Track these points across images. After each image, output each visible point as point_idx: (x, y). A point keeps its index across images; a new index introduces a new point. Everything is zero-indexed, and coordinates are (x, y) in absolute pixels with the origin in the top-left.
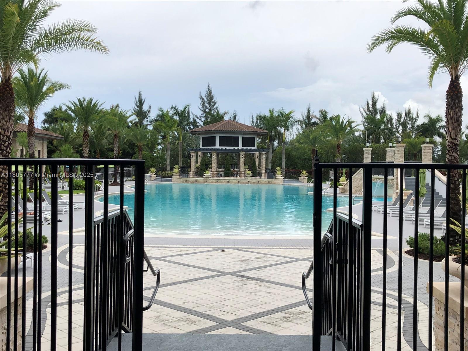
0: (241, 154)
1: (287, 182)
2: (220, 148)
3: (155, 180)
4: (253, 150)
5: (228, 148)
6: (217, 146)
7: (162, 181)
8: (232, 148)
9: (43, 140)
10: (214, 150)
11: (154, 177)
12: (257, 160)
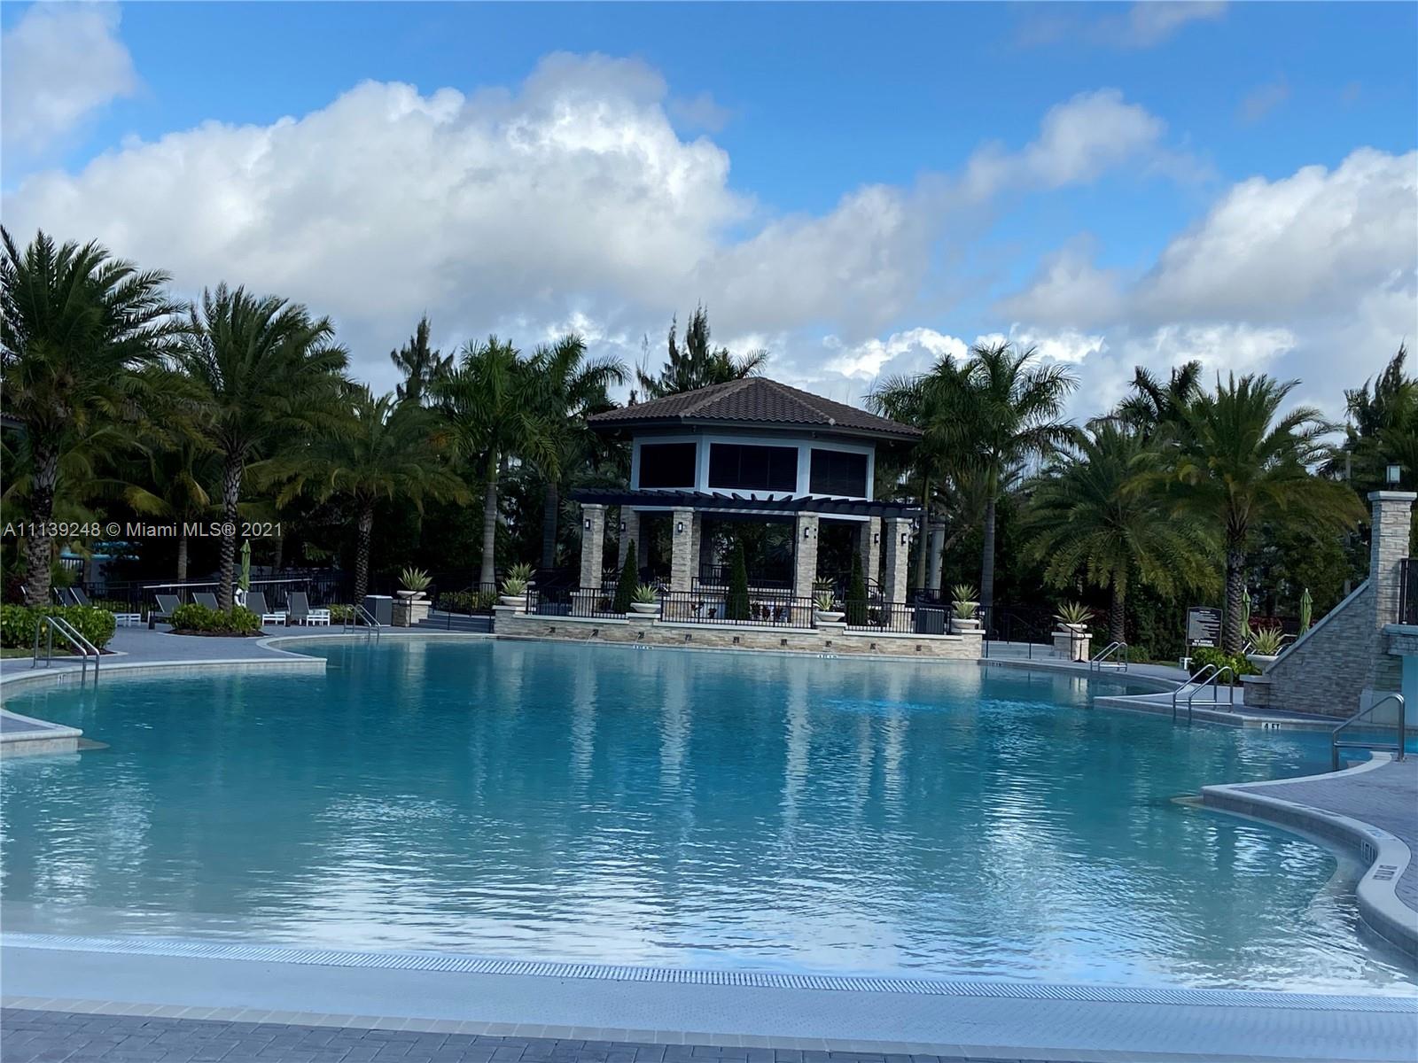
0: (803, 523)
1: (1000, 652)
2: (713, 491)
6: (702, 486)
7: (451, 626)
10: (686, 500)
11: (419, 609)
12: (874, 554)
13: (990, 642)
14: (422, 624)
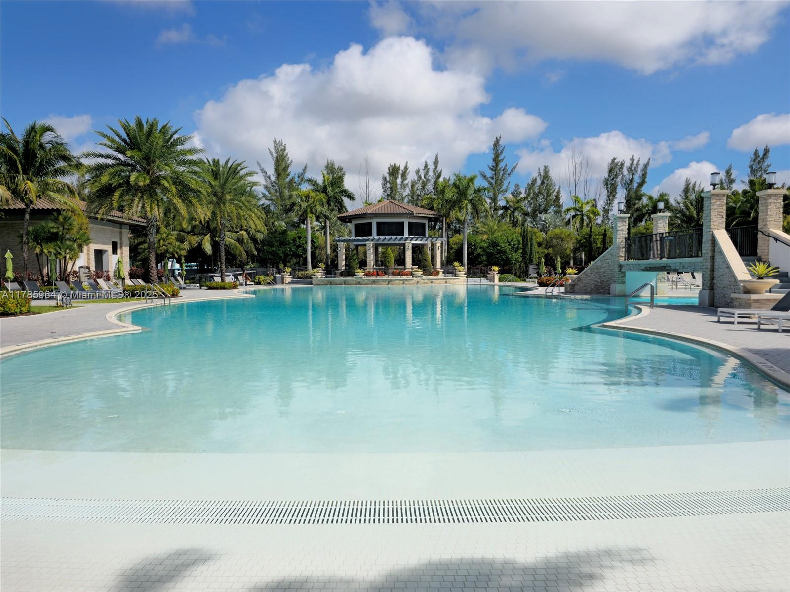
0: (407, 245)
1: (471, 282)
2: (378, 237)
4: (424, 240)
5: (389, 237)
6: (375, 236)
7: (298, 283)
8: (394, 237)
9: (121, 228)
10: (370, 240)
11: (288, 279)
12: (429, 253)
13: (468, 279)
14: (290, 283)
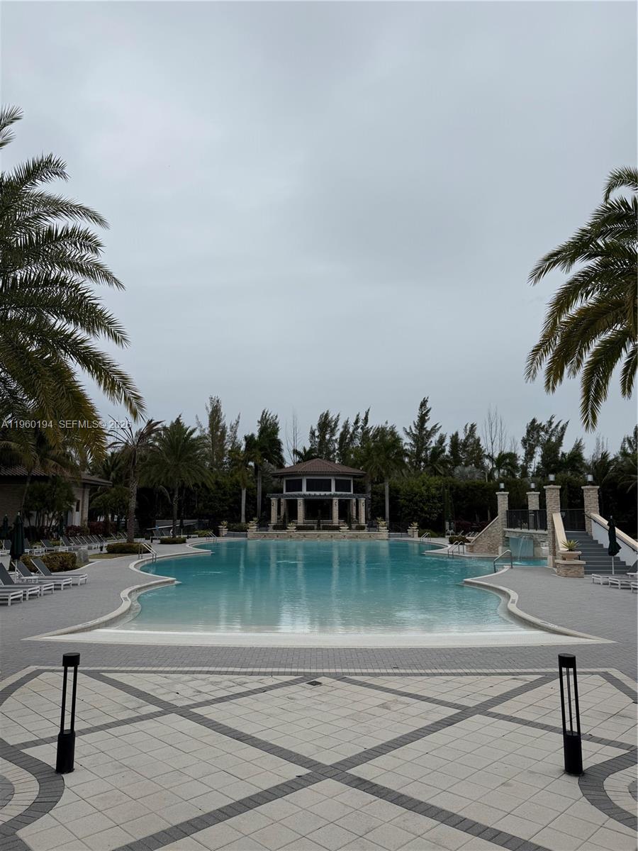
0: (334, 501)
1: (393, 536)
2: (308, 493)
3: (226, 536)
4: (349, 496)
5: (318, 493)
6: (304, 492)
7: (234, 536)
8: (323, 493)
9: (84, 487)
10: (300, 496)
11: (224, 531)
12: (355, 508)
13: (390, 534)
